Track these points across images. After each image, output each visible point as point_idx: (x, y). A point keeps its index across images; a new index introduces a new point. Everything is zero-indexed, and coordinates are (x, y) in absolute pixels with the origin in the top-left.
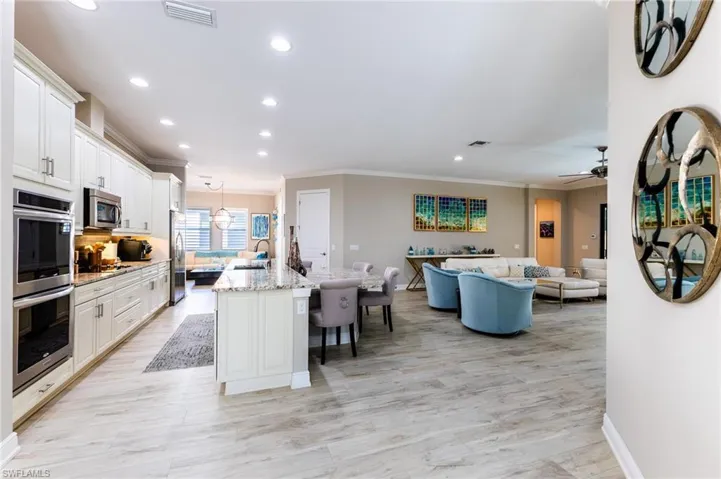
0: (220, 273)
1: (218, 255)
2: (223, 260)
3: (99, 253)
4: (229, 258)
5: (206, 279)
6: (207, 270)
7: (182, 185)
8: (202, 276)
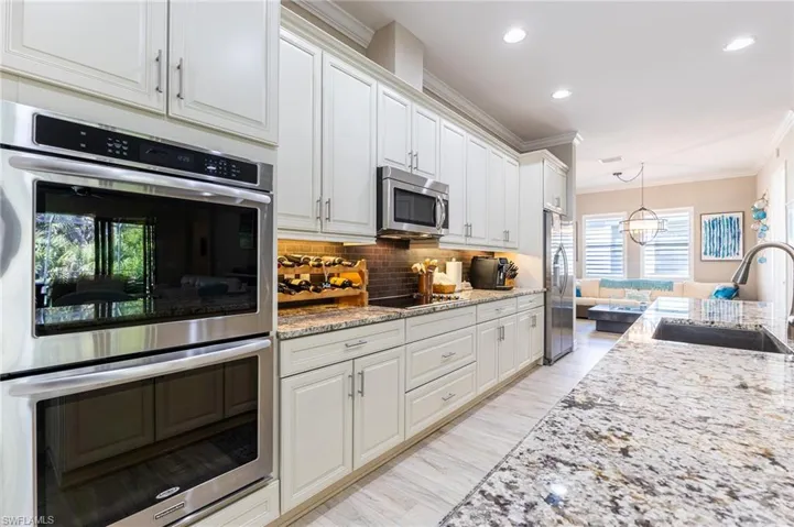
0: (636, 316)
1: (639, 285)
2: (646, 293)
3: (429, 275)
4: (657, 292)
5: (614, 324)
6: (616, 310)
7: (568, 173)
8: (607, 318)
